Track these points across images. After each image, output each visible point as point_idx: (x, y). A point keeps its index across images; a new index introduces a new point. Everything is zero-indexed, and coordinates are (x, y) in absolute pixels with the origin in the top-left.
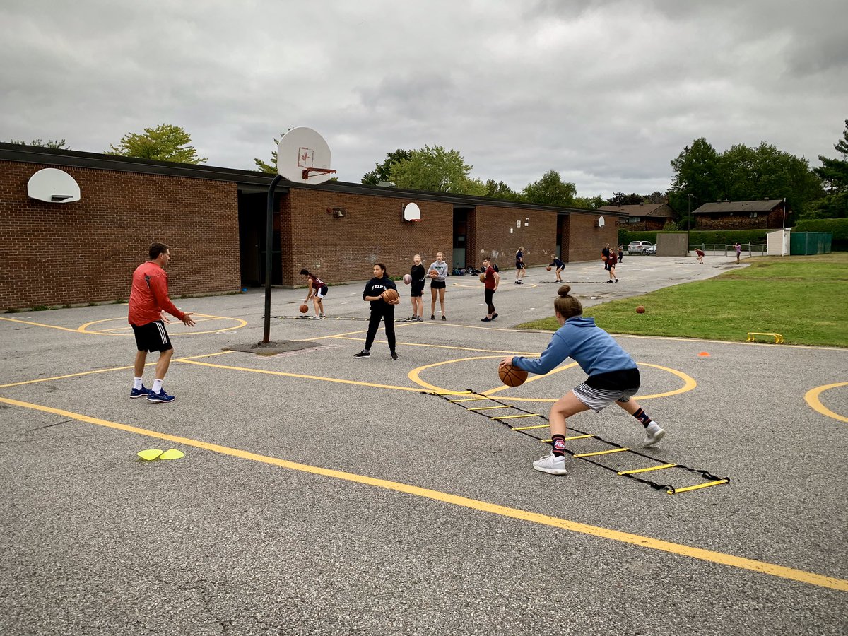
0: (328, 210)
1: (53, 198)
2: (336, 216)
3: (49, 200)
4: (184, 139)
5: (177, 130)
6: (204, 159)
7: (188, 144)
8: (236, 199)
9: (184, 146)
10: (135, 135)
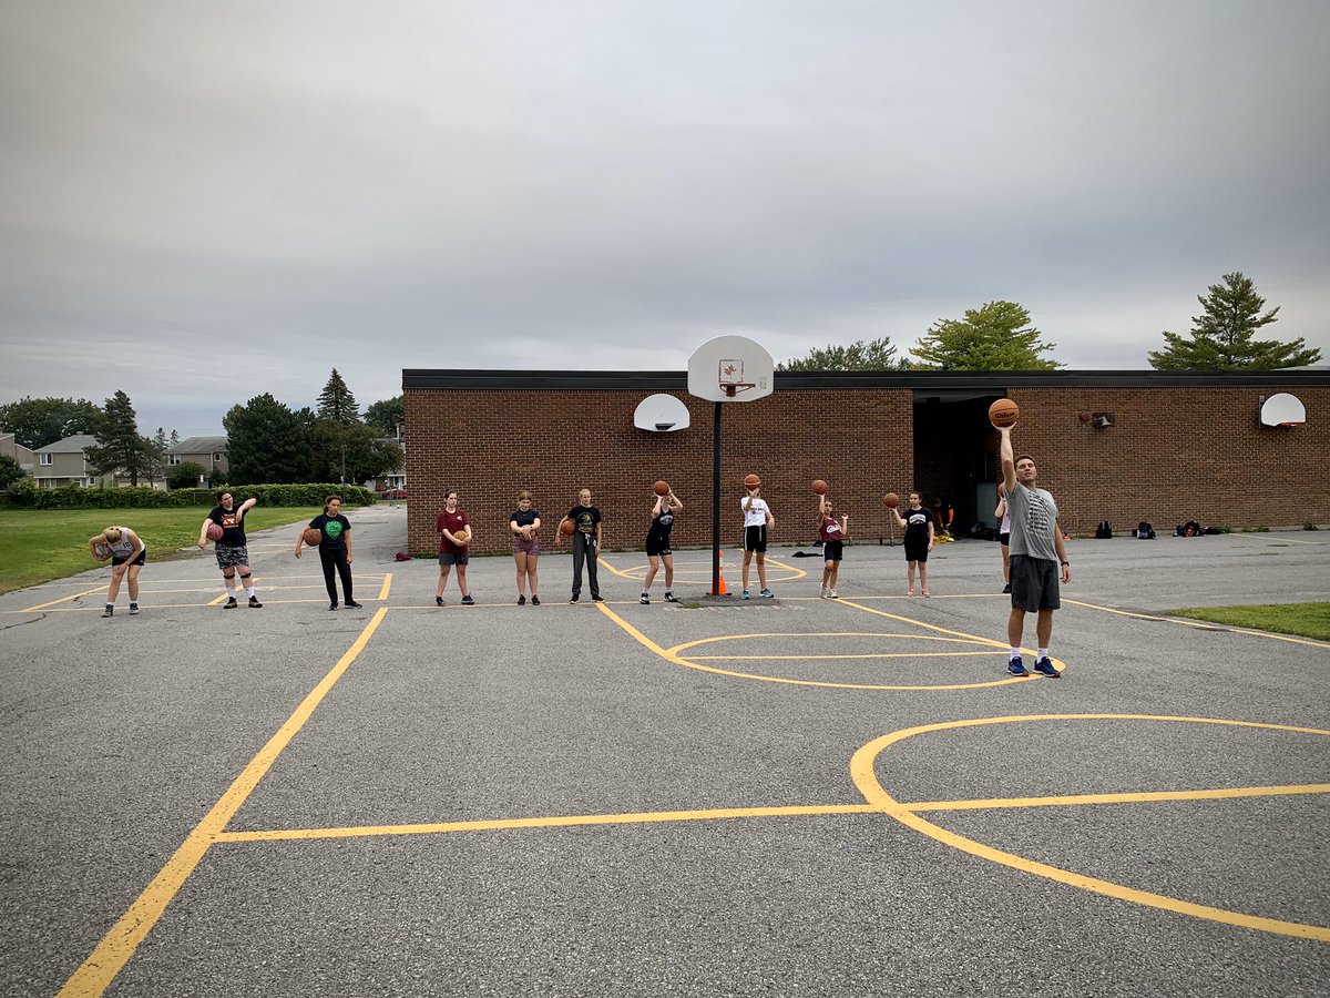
0: (1081, 419)
1: (658, 426)
2: (1098, 426)
3: (654, 429)
4: (1022, 319)
5: (1010, 307)
6: (1050, 345)
7: (1026, 327)
8: (911, 412)
9: (1021, 329)
10: (947, 322)
